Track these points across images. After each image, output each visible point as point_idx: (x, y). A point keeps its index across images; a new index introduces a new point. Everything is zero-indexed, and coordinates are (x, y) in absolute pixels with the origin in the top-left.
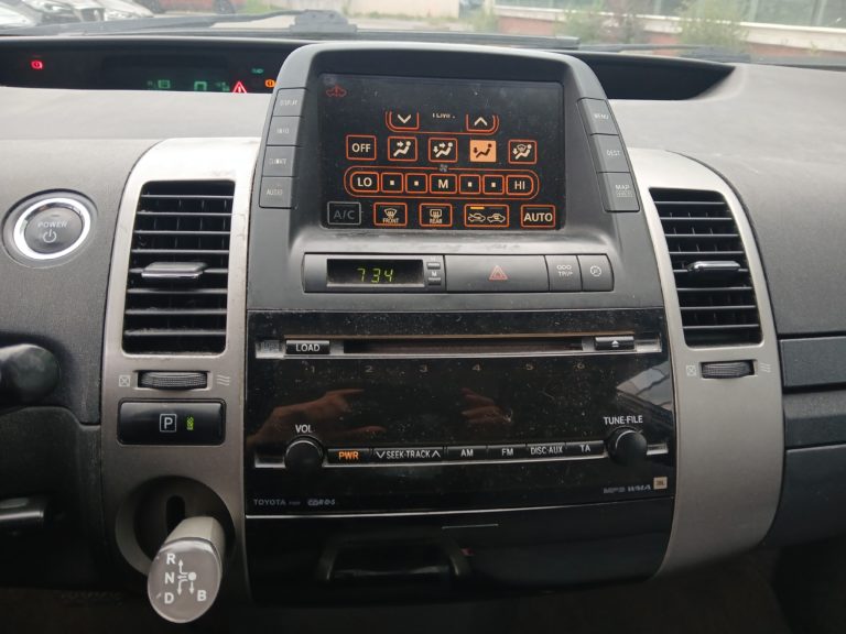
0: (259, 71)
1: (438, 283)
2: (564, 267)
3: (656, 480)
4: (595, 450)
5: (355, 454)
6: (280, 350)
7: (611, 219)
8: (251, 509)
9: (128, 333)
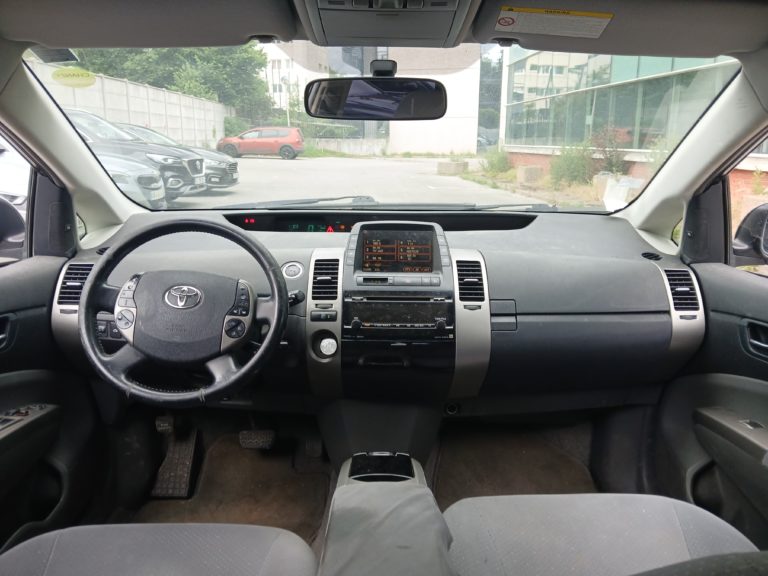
0: (338, 223)
1: (390, 284)
2: (426, 280)
3: (450, 335)
4: (433, 326)
5: (369, 325)
6: (351, 299)
7: (441, 268)
8: (343, 338)
9: (313, 296)
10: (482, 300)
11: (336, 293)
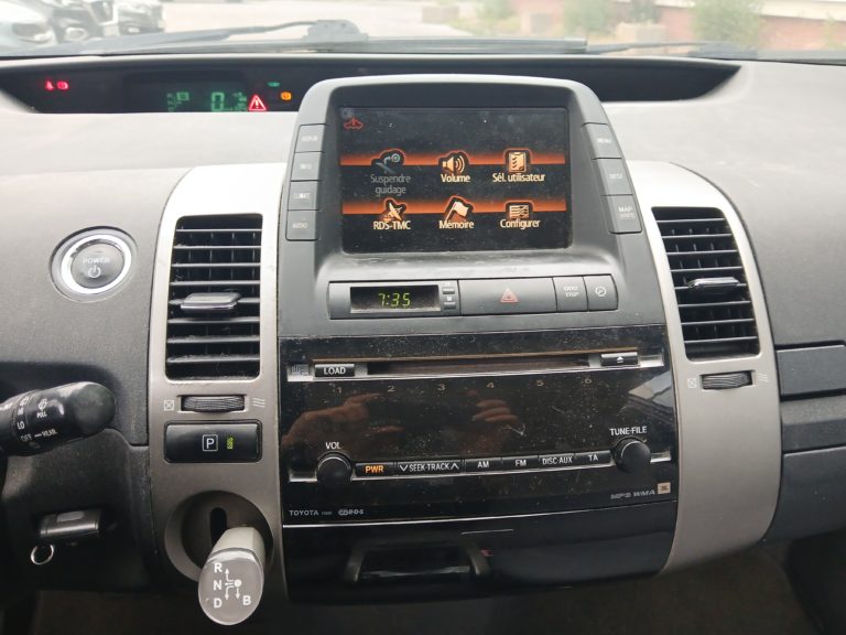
0: (275, 84)
1: (453, 307)
2: (571, 289)
3: (660, 486)
4: (602, 459)
5: (381, 468)
6: (310, 374)
7: (614, 241)
8: (287, 519)
9: (171, 361)
10: (753, 348)
11: (254, 348)
